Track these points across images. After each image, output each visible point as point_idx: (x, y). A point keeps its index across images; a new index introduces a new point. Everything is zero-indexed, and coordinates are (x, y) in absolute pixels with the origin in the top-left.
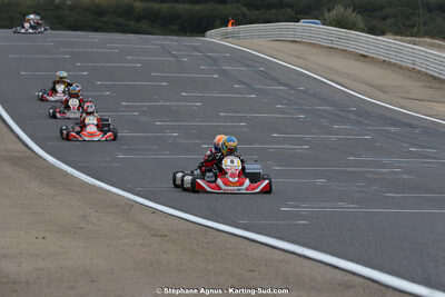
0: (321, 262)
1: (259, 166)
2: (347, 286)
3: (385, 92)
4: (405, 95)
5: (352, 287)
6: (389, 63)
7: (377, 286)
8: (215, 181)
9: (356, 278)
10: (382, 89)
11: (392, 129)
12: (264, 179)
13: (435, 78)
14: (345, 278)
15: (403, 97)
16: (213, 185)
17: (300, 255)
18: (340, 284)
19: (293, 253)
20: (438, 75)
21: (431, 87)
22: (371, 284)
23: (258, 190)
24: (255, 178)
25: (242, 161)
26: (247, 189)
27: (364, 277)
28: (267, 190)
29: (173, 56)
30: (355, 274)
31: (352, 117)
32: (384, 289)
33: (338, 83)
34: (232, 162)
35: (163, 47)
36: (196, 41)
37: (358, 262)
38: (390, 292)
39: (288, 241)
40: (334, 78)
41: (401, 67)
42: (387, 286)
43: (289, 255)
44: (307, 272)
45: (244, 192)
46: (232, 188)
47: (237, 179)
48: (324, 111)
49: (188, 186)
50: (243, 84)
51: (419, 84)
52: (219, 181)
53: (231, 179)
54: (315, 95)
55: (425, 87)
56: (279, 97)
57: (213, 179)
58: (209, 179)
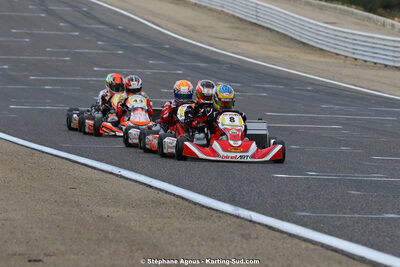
0: (136, 181)
1: (263, 126)
2: (159, 203)
3: (195, 32)
4: (214, 35)
5: (164, 203)
6: (200, 6)
7: (187, 203)
9: (168, 196)
10: (193, 29)
11: (202, 65)
13: (241, 20)
14: (158, 196)
15: (211, 37)
16: (207, 149)
17: (117, 175)
18: (153, 201)
19: (111, 173)
20: (244, 17)
21: (237, 28)
22: (181, 201)
23: (268, 158)
25: (244, 119)
26: (253, 156)
27: (174, 195)
30: (166, 192)
31: (164, 52)
32: (193, 206)
33: (153, 23)
34: (232, 120)
37: (169, 183)
38: (198, 209)
40: (150, 18)
41: (211, 10)
42: (196, 204)
44: (123, 190)
45: (249, 160)
46: (234, 155)
47: (240, 143)
48: (141, 48)
49: (170, 150)
50: (68, 22)
51: (227, 25)
52: (216, 145)
53: (232, 142)
54: (132, 34)
55: (232, 28)
56: (100, 35)
57: (205, 142)
58: (200, 142)
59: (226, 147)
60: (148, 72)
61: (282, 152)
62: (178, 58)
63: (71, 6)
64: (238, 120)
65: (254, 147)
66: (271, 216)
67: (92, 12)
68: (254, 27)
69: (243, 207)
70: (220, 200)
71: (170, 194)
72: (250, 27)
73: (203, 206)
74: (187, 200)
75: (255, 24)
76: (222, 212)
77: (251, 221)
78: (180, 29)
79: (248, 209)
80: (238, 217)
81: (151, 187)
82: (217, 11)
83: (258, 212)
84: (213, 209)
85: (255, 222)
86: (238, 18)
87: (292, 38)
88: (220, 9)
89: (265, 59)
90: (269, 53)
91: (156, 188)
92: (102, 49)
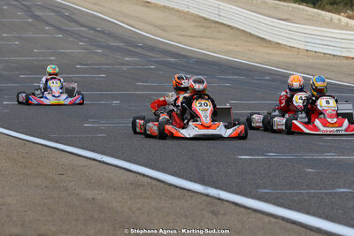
0: (117, 166)
1: (350, 106)
2: (139, 185)
3: (165, 31)
4: (182, 33)
5: (142, 186)
6: (168, 8)
7: (162, 185)
9: (146, 178)
10: (163, 28)
11: (172, 60)
13: (205, 19)
14: (137, 179)
15: (180, 35)
16: (310, 125)
17: (100, 162)
18: (132, 184)
19: (94, 160)
20: (208, 17)
21: (202, 26)
22: (157, 183)
26: (346, 130)
30: (144, 175)
31: (138, 50)
32: (168, 187)
33: (128, 25)
34: (328, 102)
37: (146, 167)
38: (173, 189)
40: (125, 20)
42: (170, 185)
43: (91, 162)
44: (105, 175)
45: (343, 133)
46: (332, 129)
47: (335, 120)
48: (118, 47)
49: (279, 127)
50: (53, 26)
51: (193, 24)
52: (317, 122)
53: (329, 120)
54: (110, 34)
55: (197, 26)
56: (82, 36)
58: (303, 120)
59: (325, 124)
60: (125, 68)
64: (332, 102)
65: (346, 122)
66: (237, 194)
67: (73, 16)
68: (217, 25)
69: (212, 187)
70: (191, 181)
71: (147, 176)
72: (213, 25)
73: (177, 187)
74: (162, 182)
75: (218, 23)
76: (194, 192)
77: (219, 199)
79: (216, 188)
80: (207, 195)
81: (130, 171)
82: (183, 12)
83: (226, 190)
84: (185, 189)
85: (222, 200)
86: (203, 17)
87: (250, 34)
88: (186, 10)
89: (227, 53)
90: (231, 48)
91: (135, 172)
92: (83, 49)
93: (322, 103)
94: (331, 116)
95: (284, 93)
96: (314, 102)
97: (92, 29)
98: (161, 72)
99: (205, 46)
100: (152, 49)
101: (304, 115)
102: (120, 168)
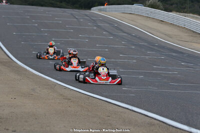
0: (140, 113)
2: (151, 125)
3: (171, 38)
4: (181, 39)
5: (154, 125)
6: (173, 25)
7: (165, 125)
8: (95, 78)
9: (154, 121)
10: (170, 36)
11: (174, 54)
12: (119, 78)
13: (194, 32)
15: (179, 40)
16: (94, 80)
17: (131, 110)
18: (148, 124)
19: (128, 109)
21: (192, 36)
22: (162, 124)
23: (115, 83)
24: (114, 77)
25: (108, 69)
26: (110, 82)
27: (159, 121)
28: (120, 83)
29: (76, 18)
30: (155, 119)
31: (155, 48)
32: (168, 126)
34: (103, 69)
35: (72, 14)
36: (87, 12)
37: (157, 114)
38: (171, 128)
39: (125, 103)
40: (148, 30)
41: (179, 26)
42: (170, 125)
44: (134, 118)
45: (108, 84)
46: (103, 82)
47: (105, 77)
48: (144, 45)
49: (81, 80)
50: (107, 32)
51: (186, 34)
52: (97, 78)
53: (102, 78)
54: (139, 38)
55: (189, 36)
56: (124, 38)
57: (94, 77)
58: (92, 77)
59: (100, 79)
60: (147, 57)
61: (121, 81)
62: (162, 50)
63: (109, 24)
64: (106, 69)
65: (110, 79)
67: (119, 27)
69: (193, 127)
70: (182, 123)
72: (198, 36)
73: (173, 127)
76: (183, 130)
78: (163, 36)
79: (196, 128)
80: (191, 132)
81: (147, 116)
86: (193, 31)
88: (183, 26)
91: (150, 117)
92: (124, 45)
93: (101, 70)
94: (104, 76)
95: (92, 64)
96: (98, 69)
97: (130, 34)
98: (167, 61)
99: (192, 47)
100: (163, 47)
101: (93, 75)
102: (142, 114)
